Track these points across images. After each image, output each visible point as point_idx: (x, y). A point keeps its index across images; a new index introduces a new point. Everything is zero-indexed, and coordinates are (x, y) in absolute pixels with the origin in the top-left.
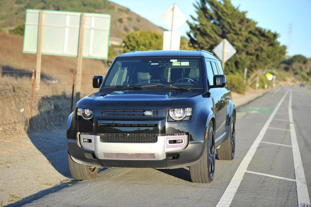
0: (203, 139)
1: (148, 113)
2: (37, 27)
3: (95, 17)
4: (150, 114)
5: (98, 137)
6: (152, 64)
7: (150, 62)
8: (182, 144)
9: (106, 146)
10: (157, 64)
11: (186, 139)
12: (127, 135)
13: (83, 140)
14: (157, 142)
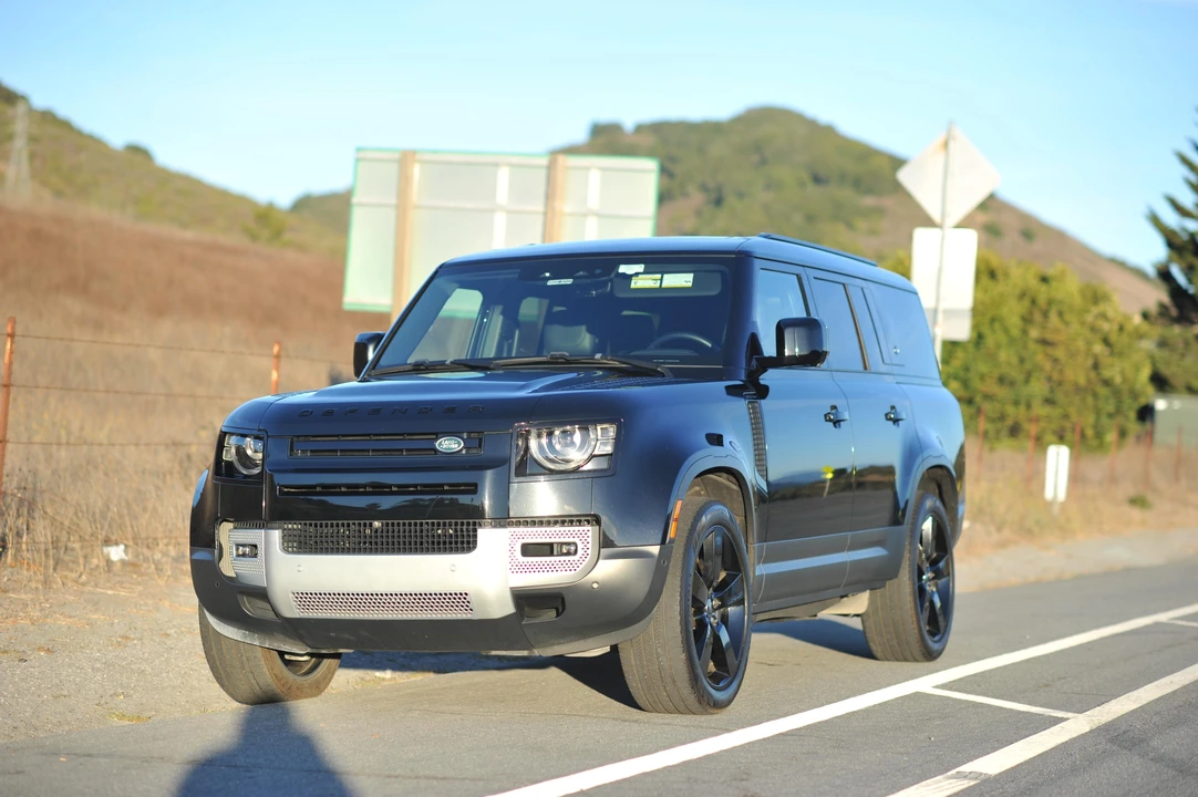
0: (659, 541)
1: (449, 444)
2: (392, 213)
3: (603, 169)
4: (453, 446)
5: (276, 535)
6: (550, 283)
7: (547, 275)
8: (576, 558)
9: (300, 568)
10: (569, 281)
11: (589, 540)
12: (371, 525)
13: (237, 549)
14: (475, 547)
